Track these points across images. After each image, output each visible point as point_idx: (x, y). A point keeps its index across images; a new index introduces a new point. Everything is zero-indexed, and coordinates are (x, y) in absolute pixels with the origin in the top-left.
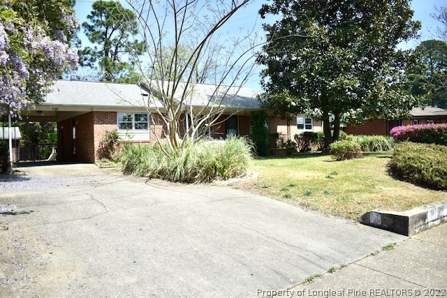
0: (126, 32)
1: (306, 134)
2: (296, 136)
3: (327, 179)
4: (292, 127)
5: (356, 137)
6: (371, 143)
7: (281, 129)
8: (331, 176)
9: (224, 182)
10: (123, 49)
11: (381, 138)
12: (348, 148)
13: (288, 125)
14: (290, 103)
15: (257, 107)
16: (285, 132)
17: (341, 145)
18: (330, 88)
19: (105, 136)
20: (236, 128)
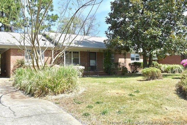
0: (48, 10)
1: (135, 63)
2: (130, 64)
3: (129, 97)
4: (127, 59)
5: (164, 65)
6: (172, 68)
7: (121, 60)
8: (133, 94)
9: (54, 97)
10: (45, 18)
11: (178, 66)
12: (153, 72)
13: (125, 58)
14: (120, 44)
15: (105, 48)
16: (123, 62)
17: (148, 70)
18: (144, 35)
19: (17, 62)
20: (95, 59)
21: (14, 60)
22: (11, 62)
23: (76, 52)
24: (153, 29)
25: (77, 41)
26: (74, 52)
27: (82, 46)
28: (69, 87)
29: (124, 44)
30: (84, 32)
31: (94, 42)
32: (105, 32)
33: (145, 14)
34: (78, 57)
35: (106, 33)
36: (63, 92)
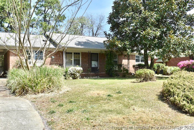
2: (134, 66)
3: (106, 97)
8: (112, 95)
12: (146, 74)
13: (128, 59)
14: (118, 45)
16: (127, 64)
17: (141, 72)
18: (141, 36)
19: (16, 63)
20: (97, 60)
21: (13, 60)
22: (10, 62)
23: (77, 53)
24: (151, 29)
25: (79, 42)
26: (75, 53)
27: (83, 47)
28: (50, 86)
29: (121, 45)
30: (93, 33)
31: (97, 43)
32: (104, 32)
33: (143, 14)
34: (79, 58)
35: (105, 34)
36: (43, 92)
